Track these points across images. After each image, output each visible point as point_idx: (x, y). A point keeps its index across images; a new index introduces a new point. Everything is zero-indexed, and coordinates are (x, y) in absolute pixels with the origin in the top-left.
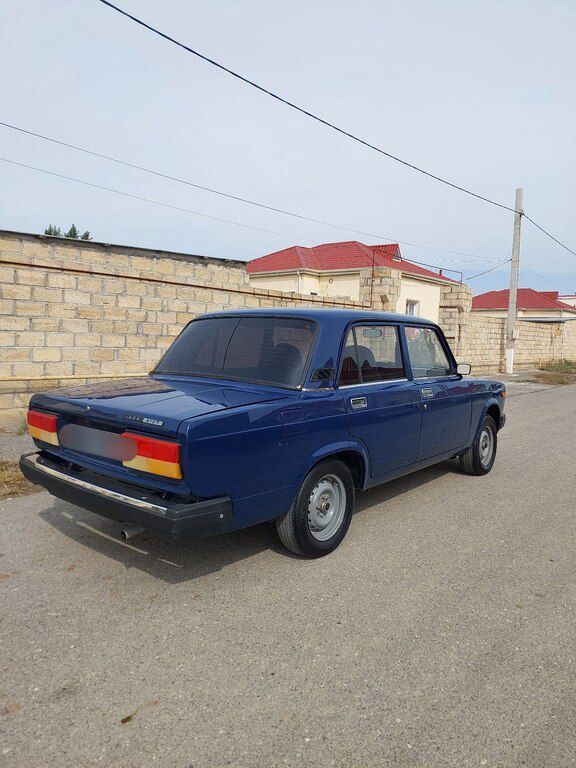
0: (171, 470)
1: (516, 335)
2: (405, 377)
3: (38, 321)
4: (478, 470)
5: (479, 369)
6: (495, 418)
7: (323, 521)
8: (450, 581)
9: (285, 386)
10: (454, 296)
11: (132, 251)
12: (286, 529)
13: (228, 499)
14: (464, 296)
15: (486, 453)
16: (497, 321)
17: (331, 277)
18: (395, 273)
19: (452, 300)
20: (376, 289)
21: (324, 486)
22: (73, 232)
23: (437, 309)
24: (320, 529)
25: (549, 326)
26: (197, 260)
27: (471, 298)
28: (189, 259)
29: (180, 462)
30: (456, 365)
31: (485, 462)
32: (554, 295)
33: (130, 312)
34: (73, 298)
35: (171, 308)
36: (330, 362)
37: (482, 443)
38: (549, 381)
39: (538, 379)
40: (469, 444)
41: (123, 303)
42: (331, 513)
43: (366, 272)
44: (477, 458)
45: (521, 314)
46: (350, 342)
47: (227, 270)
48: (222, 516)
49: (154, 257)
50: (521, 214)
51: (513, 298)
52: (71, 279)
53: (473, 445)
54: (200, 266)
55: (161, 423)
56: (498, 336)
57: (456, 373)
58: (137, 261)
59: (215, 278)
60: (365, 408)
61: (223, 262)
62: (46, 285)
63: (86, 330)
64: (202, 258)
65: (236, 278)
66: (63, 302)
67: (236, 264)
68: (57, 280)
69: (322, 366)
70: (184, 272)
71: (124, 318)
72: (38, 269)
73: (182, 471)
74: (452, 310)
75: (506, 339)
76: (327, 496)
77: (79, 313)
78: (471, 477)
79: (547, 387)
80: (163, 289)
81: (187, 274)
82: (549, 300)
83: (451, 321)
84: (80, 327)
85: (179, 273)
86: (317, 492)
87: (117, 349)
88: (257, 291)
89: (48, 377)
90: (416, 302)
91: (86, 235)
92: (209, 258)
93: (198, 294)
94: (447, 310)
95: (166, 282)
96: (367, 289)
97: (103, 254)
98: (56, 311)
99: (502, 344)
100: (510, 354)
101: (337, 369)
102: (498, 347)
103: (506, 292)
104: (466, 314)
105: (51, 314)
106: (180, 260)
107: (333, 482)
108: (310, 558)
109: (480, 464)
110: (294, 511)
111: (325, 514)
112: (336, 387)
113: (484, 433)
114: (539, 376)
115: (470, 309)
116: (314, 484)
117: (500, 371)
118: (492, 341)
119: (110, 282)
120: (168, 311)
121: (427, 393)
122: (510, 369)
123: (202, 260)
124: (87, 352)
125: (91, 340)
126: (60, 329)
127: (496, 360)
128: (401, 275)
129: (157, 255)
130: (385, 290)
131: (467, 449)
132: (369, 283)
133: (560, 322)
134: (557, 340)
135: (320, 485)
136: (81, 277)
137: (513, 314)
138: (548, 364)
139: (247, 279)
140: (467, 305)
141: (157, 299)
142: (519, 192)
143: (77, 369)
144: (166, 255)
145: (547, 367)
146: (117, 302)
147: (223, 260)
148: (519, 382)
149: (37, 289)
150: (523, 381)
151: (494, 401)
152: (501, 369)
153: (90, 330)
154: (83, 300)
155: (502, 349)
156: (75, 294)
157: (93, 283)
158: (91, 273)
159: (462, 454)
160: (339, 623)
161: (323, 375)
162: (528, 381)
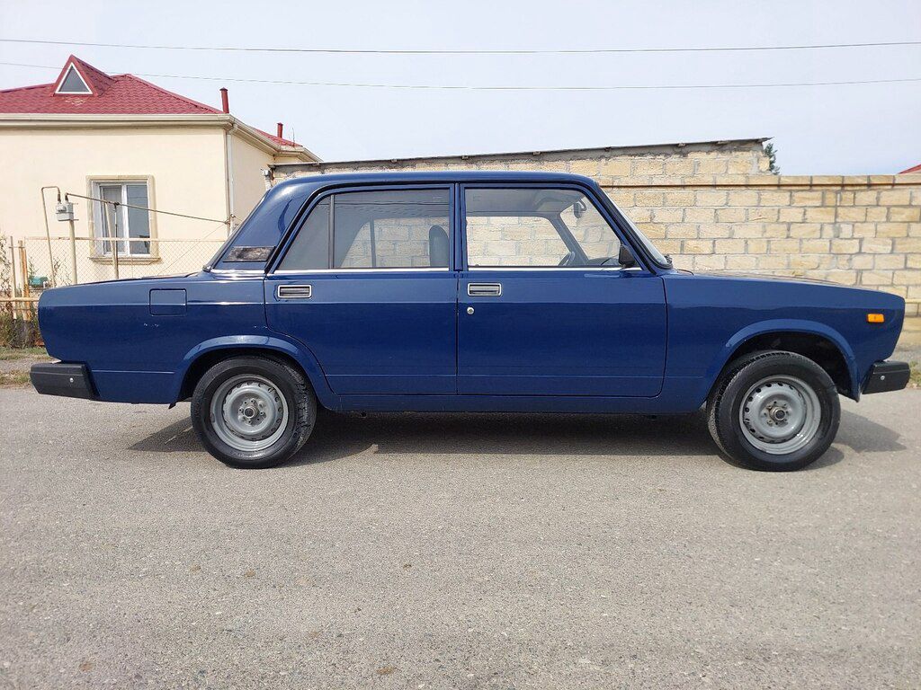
11: (572, 155)
13: (79, 366)
21: (249, 388)
24: (244, 437)
26: (668, 151)
28: (656, 151)
31: (771, 448)
42: (265, 424)
47: (724, 157)
49: (602, 157)
54: (675, 158)
58: (577, 165)
59: (702, 170)
60: (304, 300)
61: (716, 146)
64: (676, 146)
65: (743, 166)
67: (742, 145)
70: (646, 170)
81: (651, 172)
85: (640, 172)
86: (237, 392)
88: (785, 182)
92: (687, 145)
93: (670, 197)
95: (618, 187)
97: (534, 165)
101: (278, 248)
106: (642, 155)
107: (267, 386)
123: (680, 149)
129: (607, 154)
135: (244, 386)
139: (765, 166)
144: (620, 152)
147: (714, 144)
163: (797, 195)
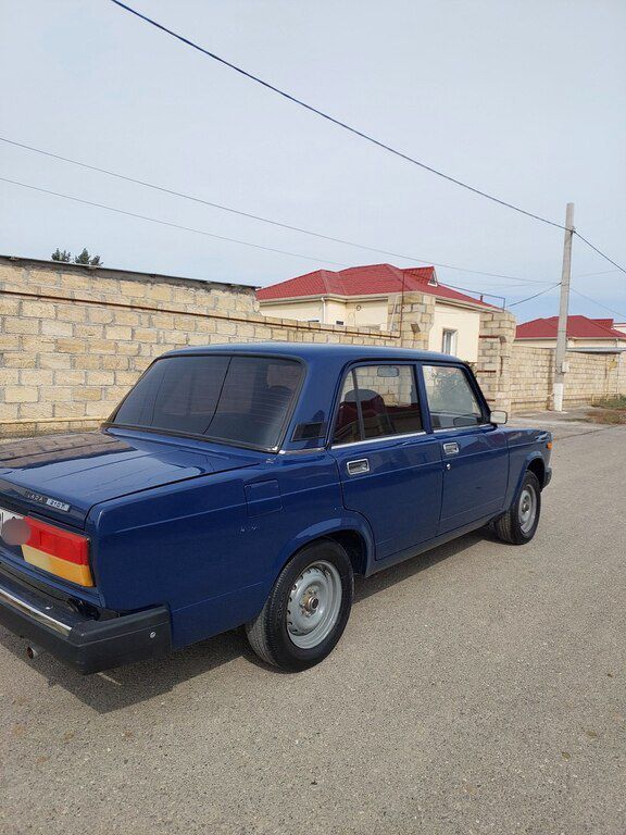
0: (78, 574)
1: (566, 367)
2: (422, 429)
3: (11, 355)
4: (517, 537)
5: (523, 406)
6: (538, 473)
7: (309, 622)
8: (474, 710)
9: (257, 447)
10: (496, 325)
11: (122, 275)
12: (257, 635)
13: (163, 610)
14: (507, 324)
15: (526, 518)
16: (544, 352)
17: (359, 304)
18: (428, 299)
19: (493, 328)
20: (406, 317)
21: (311, 576)
22: (84, 257)
23: (476, 340)
24: (304, 632)
25: (603, 357)
26: (198, 285)
27: (514, 326)
28: (189, 284)
29: (89, 563)
30: (489, 412)
31: (525, 528)
32: (610, 322)
33: (120, 345)
34: (52, 330)
35: (169, 340)
36: (320, 414)
37: (522, 505)
38: (603, 420)
39: (590, 417)
40: (507, 507)
41: (112, 334)
42: (320, 611)
43: (395, 297)
44: (515, 523)
45: (571, 345)
46: (348, 387)
47: (233, 297)
48: (153, 635)
49: (148, 281)
50: (572, 232)
51: (562, 326)
52: (50, 306)
53: (511, 509)
54: (202, 292)
55: (66, 508)
56: (546, 369)
57: (489, 422)
58: (127, 286)
59: (220, 305)
60: (366, 474)
61: (229, 287)
62: (19, 314)
63: (68, 365)
64: (204, 282)
65: (245, 305)
66: (40, 333)
67: (244, 289)
68: (32, 308)
69: (308, 420)
70: (182, 298)
71: (113, 352)
72: (11, 296)
73: (93, 576)
74: (492, 340)
75: (554, 373)
76: (315, 588)
77: (59, 346)
78: (509, 547)
79: (600, 427)
80: (158, 318)
81: (187, 301)
82: (603, 328)
83: (491, 352)
84: (61, 363)
85: (178, 300)
86: (300, 586)
87: (104, 388)
88: (269, 321)
89: (22, 420)
90: (454, 331)
91: (96, 260)
92: (213, 283)
93: (199, 324)
94: (488, 340)
95: (162, 311)
96: (396, 317)
97: (87, 279)
98: (32, 344)
99: (550, 378)
100: (559, 389)
101: (330, 423)
102: (545, 381)
103: (555, 319)
104: (509, 345)
105: (26, 348)
106: (178, 285)
107: (324, 570)
108: (291, 672)
109: (520, 530)
110: (267, 615)
111: (312, 612)
112: (327, 447)
113: (525, 493)
114: (591, 414)
115: (513, 338)
116: (296, 574)
117: (547, 408)
118: (539, 375)
119: (94, 310)
120: (165, 343)
121: (451, 449)
122: (558, 405)
123: (205, 285)
124: (69, 391)
125: (75, 377)
126: (37, 365)
127: (544, 395)
128: (434, 301)
129: (152, 280)
130: (417, 318)
131: (504, 513)
132: (398, 311)
133: (615, 353)
134: (612, 374)
135: (306, 575)
136: (62, 305)
137: (563, 344)
138: (602, 400)
139: (257, 307)
140: (510, 334)
141: (152, 330)
142: (570, 208)
143: (57, 411)
144: (163, 280)
145: (601, 403)
146: (104, 333)
147: (228, 285)
148: (569, 420)
149: (9, 319)
150: (574, 420)
151: (536, 454)
152: (549, 404)
153: (73, 366)
154: (65, 332)
155: (550, 384)
156: (54, 325)
157: (76, 312)
158: (73, 300)
159: (496, 520)
160: (314, 783)
161: (308, 433)
162: (579, 420)
163: (275, 331)
